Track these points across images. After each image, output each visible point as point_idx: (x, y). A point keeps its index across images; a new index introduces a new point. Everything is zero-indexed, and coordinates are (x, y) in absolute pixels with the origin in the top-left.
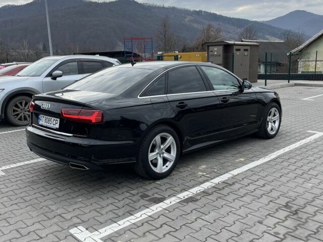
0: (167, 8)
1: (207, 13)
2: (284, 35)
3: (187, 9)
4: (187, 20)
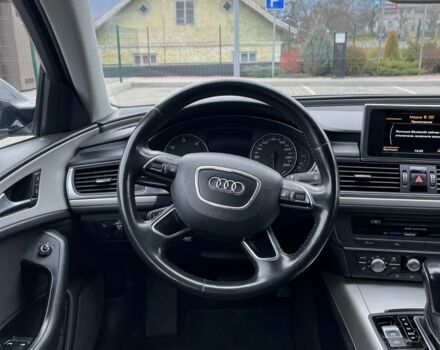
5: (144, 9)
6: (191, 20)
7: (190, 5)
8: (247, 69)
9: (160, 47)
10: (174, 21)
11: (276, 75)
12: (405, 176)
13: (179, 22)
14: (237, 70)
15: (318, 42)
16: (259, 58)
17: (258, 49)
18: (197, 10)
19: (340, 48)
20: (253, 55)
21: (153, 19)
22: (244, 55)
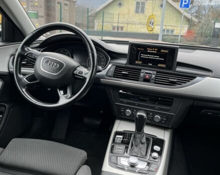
5: (120, 4)
6: (143, 11)
7: (143, 4)
8: (166, 37)
9: (126, 23)
10: (135, 11)
12: (142, 74)
13: (137, 12)
14: (160, 38)
16: (175, 33)
17: (176, 28)
19: (217, 30)
20: (172, 31)
21: (124, 9)
22: (168, 31)
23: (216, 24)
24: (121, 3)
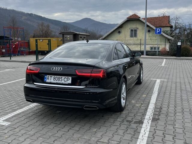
0: (8, 10)
1: (36, 15)
2: (85, 31)
3: (23, 12)
4: (23, 18)
6: (136, 36)
7: (136, 31)
10: (130, 36)
11: (158, 55)
13: (131, 36)
14: (145, 53)
15: (174, 44)
18: (138, 32)
19: (179, 47)
20: (158, 48)
21: (122, 35)
22: (155, 48)
23: (178, 43)
24: (120, 31)
